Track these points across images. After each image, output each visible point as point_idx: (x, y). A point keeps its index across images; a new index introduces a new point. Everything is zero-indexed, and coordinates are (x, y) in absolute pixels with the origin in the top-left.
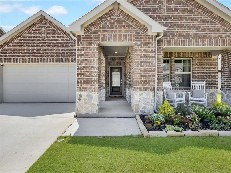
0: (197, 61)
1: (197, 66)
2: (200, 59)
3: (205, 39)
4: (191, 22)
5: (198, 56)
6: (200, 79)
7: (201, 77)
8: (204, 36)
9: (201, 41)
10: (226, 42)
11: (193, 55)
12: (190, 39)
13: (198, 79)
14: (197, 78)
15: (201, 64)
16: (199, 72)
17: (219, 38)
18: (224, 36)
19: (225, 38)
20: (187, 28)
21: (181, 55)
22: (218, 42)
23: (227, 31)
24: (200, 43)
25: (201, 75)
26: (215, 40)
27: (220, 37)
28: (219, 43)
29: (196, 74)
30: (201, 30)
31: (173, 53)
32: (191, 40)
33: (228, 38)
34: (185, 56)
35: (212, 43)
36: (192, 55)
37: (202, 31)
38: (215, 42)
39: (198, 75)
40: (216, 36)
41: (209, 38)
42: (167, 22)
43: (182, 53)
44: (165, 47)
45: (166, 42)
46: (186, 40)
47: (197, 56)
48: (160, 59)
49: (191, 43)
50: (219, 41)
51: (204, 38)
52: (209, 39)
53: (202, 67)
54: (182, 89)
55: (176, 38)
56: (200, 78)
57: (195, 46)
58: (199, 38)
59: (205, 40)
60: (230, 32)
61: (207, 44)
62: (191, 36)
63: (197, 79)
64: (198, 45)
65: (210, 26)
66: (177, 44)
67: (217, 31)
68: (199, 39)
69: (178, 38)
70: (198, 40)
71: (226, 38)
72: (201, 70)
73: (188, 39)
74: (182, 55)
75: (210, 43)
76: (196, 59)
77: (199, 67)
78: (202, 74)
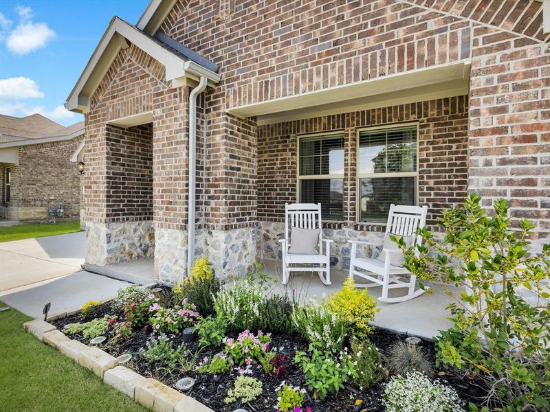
0: (436, 131)
1: (434, 148)
2: (446, 124)
3: (332, 62)
4: (290, 21)
5: (439, 113)
6: (444, 195)
7: (450, 189)
8: (328, 53)
9: (318, 73)
10: (411, 53)
11: (419, 114)
12: (287, 75)
13: (436, 194)
14: (432, 192)
15: (450, 142)
16: (441, 171)
17: (380, 47)
18: (400, 33)
19: (405, 40)
20: (280, 42)
21: (374, 117)
22: (379, 60)
23: (415, 11)
24: (315, 79)
25: (451, 182)
26: (365, 58)
27: (384, 43)
28: (382, 64)
29: (429, 177)
30: (318, 37)
31: (348, 114)
32: (291, 77)
33: (418, 38)
34: (390, 120)
35: (357, 73)
36: (413, 113)
37: (323, 39)
38: (365, 64)
39: (436, 183)
40: (371, 41)
41: (345, 56)
42: (232, 40)
43: (379, 109)
44: (230, 109)
45: (231, 96)
46: (278, 80)
47: (433, 113)
48: (219, 143)
49: (291, 85)
50: (383, 56)
51: (327, 61)
52: (345, 60)
53: (456, 153)
54: (375, 228)
55: (253, 79)
56: (446, 192)
57: (301, 94)
58: (313, 65)
59: (333, 66)
60: (425, 13)
61: (337, 78)
62: (291, 64)
63: (432, 197)
64: (310, 88)
65: (347, 13)
66: (255, 97)
67: (374, 23)
68: (314, 68)
69: (258, 79)
70: (311, 71)
71: (411, 38)
72: (450, 165)
73: (281, 77)
74: (379, 118)
75: (349, 72)
76: (432, 124)
77: (442, 154)
78: (456, 177)
